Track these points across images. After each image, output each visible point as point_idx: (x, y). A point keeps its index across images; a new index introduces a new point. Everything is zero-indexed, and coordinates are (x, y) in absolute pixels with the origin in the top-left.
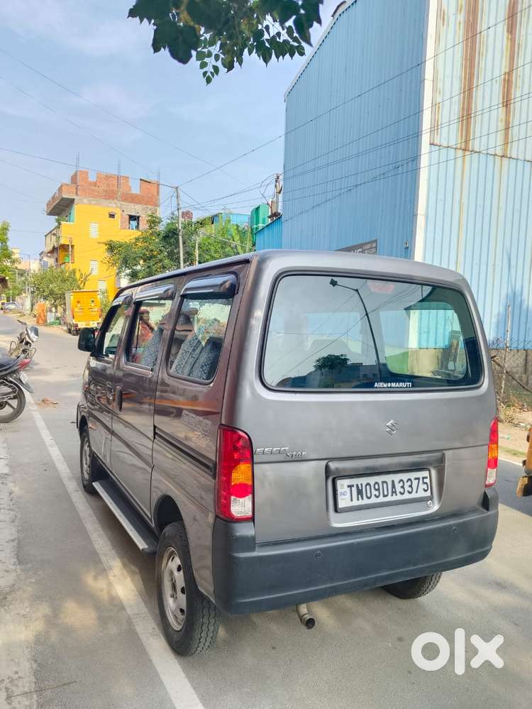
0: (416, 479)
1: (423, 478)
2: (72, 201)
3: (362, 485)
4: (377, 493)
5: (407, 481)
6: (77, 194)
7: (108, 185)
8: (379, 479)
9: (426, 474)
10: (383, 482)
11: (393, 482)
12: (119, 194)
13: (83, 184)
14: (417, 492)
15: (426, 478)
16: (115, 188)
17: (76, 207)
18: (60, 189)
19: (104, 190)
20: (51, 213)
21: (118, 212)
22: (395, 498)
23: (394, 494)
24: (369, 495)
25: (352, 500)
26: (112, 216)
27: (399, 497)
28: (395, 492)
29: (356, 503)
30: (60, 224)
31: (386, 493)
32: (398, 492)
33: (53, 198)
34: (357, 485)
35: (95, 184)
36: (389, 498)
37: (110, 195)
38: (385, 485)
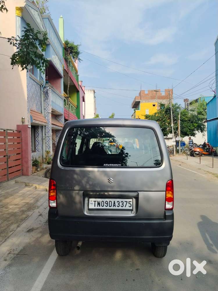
0: (125, 202)
1: (129, 202)
2: (139, 102)
3: (100, 201)
4: (106, 205)
5: (121, 202)
6: (141, 99)
7: (152, 94)
8: (108, 200)
9: (131, 200)
10: (110, 201)
11: (114, 202)
12: (157, 97)
13: (143, 95)
14: (125, 207)
15: (131, 202)
16: (155, 95)
17: (141, 104)
18: (135, 99)
19: (151, 96)
20: (133, 108)
21: (156, 104)
22: (114, 208)
23: (114, 206)
24: (103, 205)
25: (95, 206)
26: (154, 105)
27: (116, 208)
28: (115, 206)
29: (96, 207)
30: (135, 111)
31: (110, 205)
32: (116, 206)
33: (133, 102)
34: (98, 201)
35: (147, 94)
36: (112, 208)
37: (153, 98)
38: (110, 202)
